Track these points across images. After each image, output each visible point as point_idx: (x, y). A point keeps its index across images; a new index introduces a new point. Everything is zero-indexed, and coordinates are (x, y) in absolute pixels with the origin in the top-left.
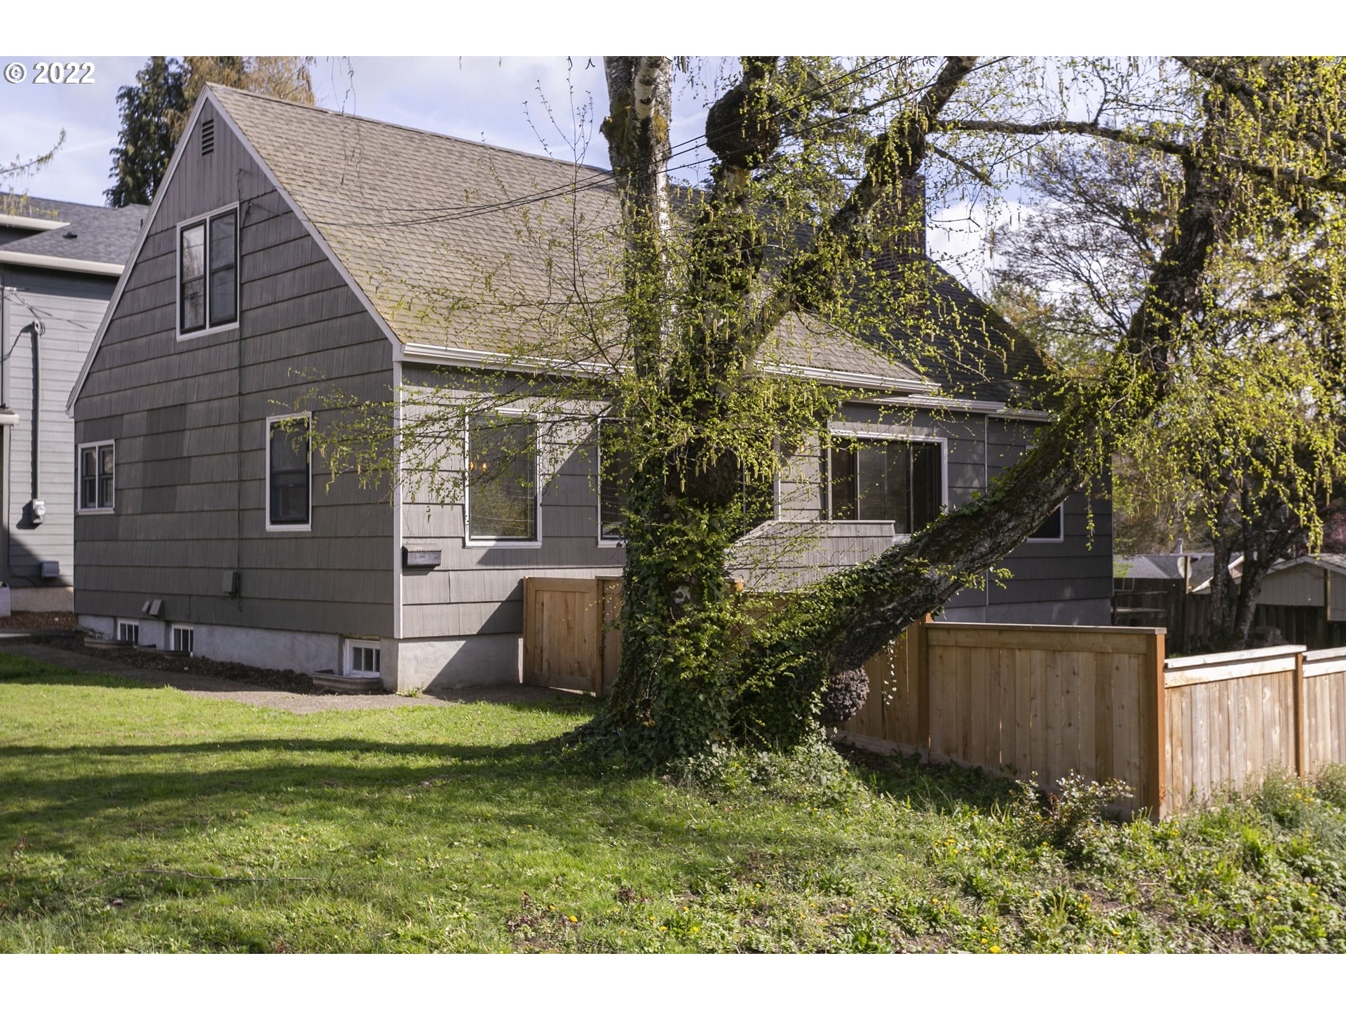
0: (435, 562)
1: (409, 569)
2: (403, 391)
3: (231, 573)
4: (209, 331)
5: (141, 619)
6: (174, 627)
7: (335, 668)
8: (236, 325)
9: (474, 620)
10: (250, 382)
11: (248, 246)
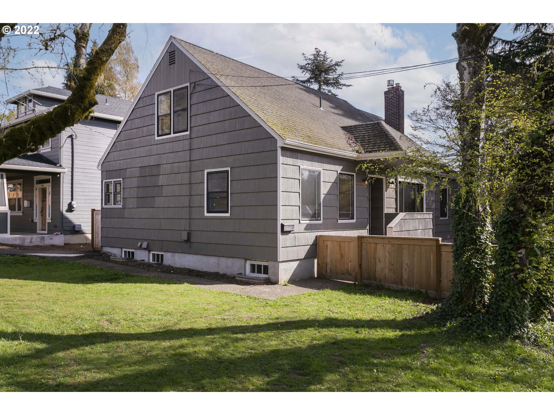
0: (292, 230)
1: (284, 232)
2: (281, 159)
3: (186, 232)
4: (172, 135)
5: (135, 249)
6: (152, 252)
7: (243, 273)
8: (188, 133)
9: (302, 252)
10: (196, 155)
11: (194, 101)
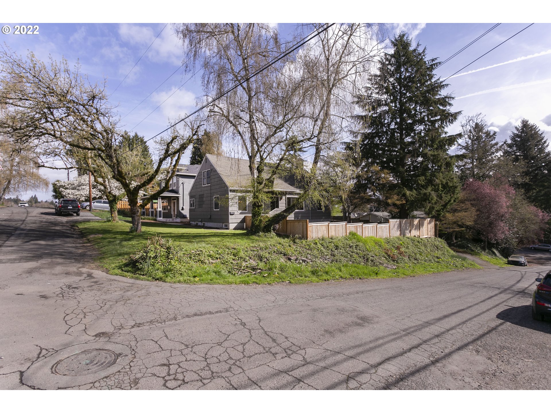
0: (234, 214)
1: (231, 215)
2: (230, 193)
3: (209, 216)
4: (207, 185)
5: (198, 222)
6: (203, 222)
7: (222, 227)
8: (210, 184)
9: (239, 221)
10: (212, 192)
11: (212, 175)
